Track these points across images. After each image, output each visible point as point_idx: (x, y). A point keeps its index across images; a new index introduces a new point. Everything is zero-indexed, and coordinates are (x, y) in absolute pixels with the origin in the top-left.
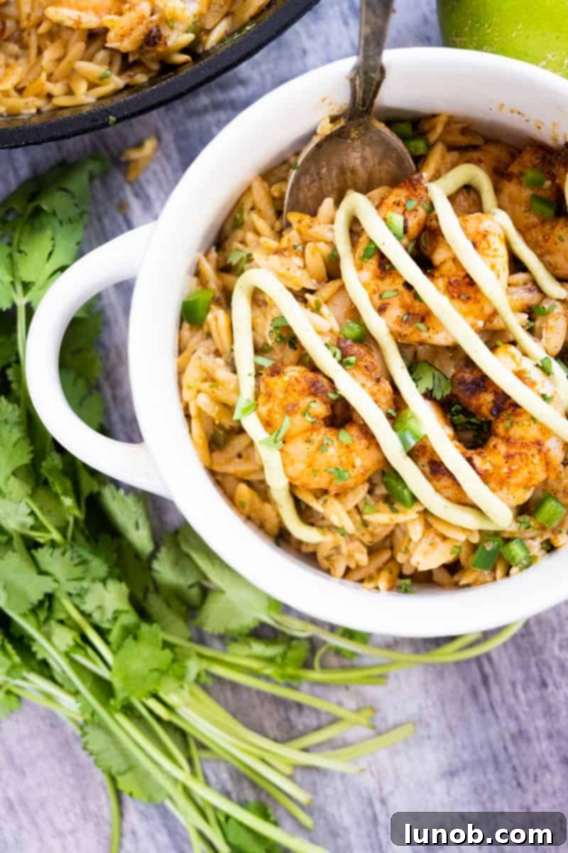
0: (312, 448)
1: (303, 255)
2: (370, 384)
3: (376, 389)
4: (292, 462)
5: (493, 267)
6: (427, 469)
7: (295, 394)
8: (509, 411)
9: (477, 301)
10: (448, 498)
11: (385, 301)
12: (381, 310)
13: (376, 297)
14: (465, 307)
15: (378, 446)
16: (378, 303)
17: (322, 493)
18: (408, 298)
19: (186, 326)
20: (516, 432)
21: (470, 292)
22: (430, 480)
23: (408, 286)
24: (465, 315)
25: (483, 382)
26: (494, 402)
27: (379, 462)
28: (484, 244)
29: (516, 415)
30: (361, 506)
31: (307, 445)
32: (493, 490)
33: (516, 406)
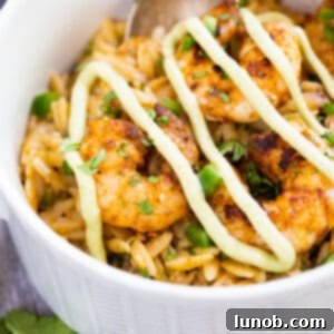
0: (124, 181)
1: (135, 56)
2: (178, 140)
3: (183, 145)
4: (105, 192)
5: (286, 53)
6: (223, 215)
7: (113, 134)
8: (295, 163)
9: (272, 77)
10: (240, 240)
11: (197, 80)
12: (194, 87)
13: (190, 78)
14: (261, 82)
15: (181, 191)
16: (191, 81)
17: (130, 232)
18: (216, 78)
19: (34, 118)
20: (301, 181)
21: (266, 70)
22: (224, 224)
23: (218, 69)
24: (262, 87)
25: (274, 140)
26: (282, 156)
27: (181, 207)
28: (279, 38)
29: (301, 167)
30: (164, 255)
31: (119, 177)
32: (280, 230)
33: (301, 159)
